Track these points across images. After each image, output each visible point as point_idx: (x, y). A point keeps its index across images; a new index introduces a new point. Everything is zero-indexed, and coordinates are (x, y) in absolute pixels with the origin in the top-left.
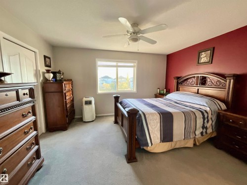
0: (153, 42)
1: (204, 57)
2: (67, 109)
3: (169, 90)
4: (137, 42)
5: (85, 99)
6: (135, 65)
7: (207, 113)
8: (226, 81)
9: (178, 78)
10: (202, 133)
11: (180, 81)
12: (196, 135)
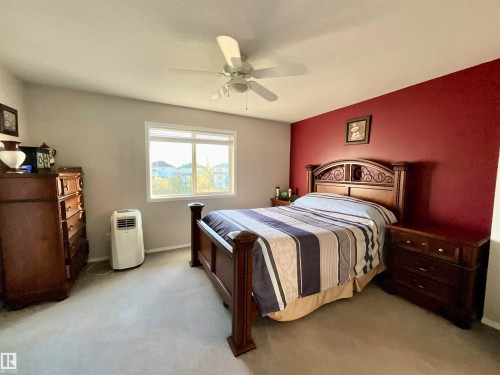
0: (271, 97)
1: (357, 131)
2: (67, 243)
3: (297, 190)
4: (245, 93)
5: (117, 216)
6: (233, 139)
7: (371, 230)
8: (394, 174)
9: (314, 167)
10: (365, 269)
11: (316, 174)
12: (356, 274)
